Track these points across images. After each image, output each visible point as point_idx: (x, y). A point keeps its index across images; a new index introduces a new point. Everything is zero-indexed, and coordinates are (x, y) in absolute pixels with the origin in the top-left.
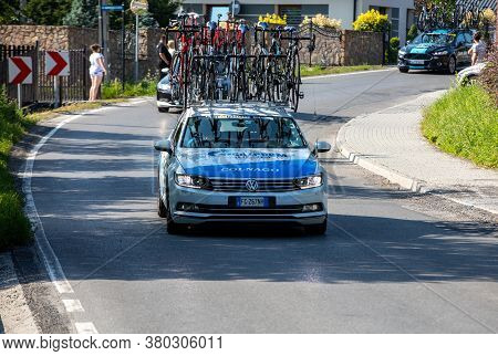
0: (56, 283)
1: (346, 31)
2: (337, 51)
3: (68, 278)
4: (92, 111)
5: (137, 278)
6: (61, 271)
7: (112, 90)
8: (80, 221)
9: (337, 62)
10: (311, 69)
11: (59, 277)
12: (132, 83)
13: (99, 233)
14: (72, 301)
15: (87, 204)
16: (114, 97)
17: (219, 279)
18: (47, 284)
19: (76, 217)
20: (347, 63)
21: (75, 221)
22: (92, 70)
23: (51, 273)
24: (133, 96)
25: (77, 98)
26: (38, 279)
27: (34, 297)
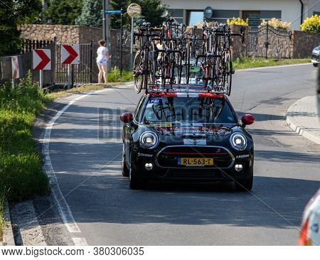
0: (67, 225)
1: (295, 31)
2: (288, 47)
3: (77, 221)
4: (97, 92)
5: (129, 222)
6: (71, 215)
7: (112, 75)
8: (87, 177)
9: (287, 56)
10: (266, 61)
11: (69, 220)
12: (128, 70)
13: (101, 186)
14: (80, 239)
15: (92, 164)
16: (113, 81)
17: (193, 224)
18: (60, 225)
19: (83, 174)
20: (295, 56)
21: (82, 176)
22: (99, 59)
23: (64, 217)
24: (128, 80)
25: (86, 82)
26: (54, 222)
27: (50, 236)
